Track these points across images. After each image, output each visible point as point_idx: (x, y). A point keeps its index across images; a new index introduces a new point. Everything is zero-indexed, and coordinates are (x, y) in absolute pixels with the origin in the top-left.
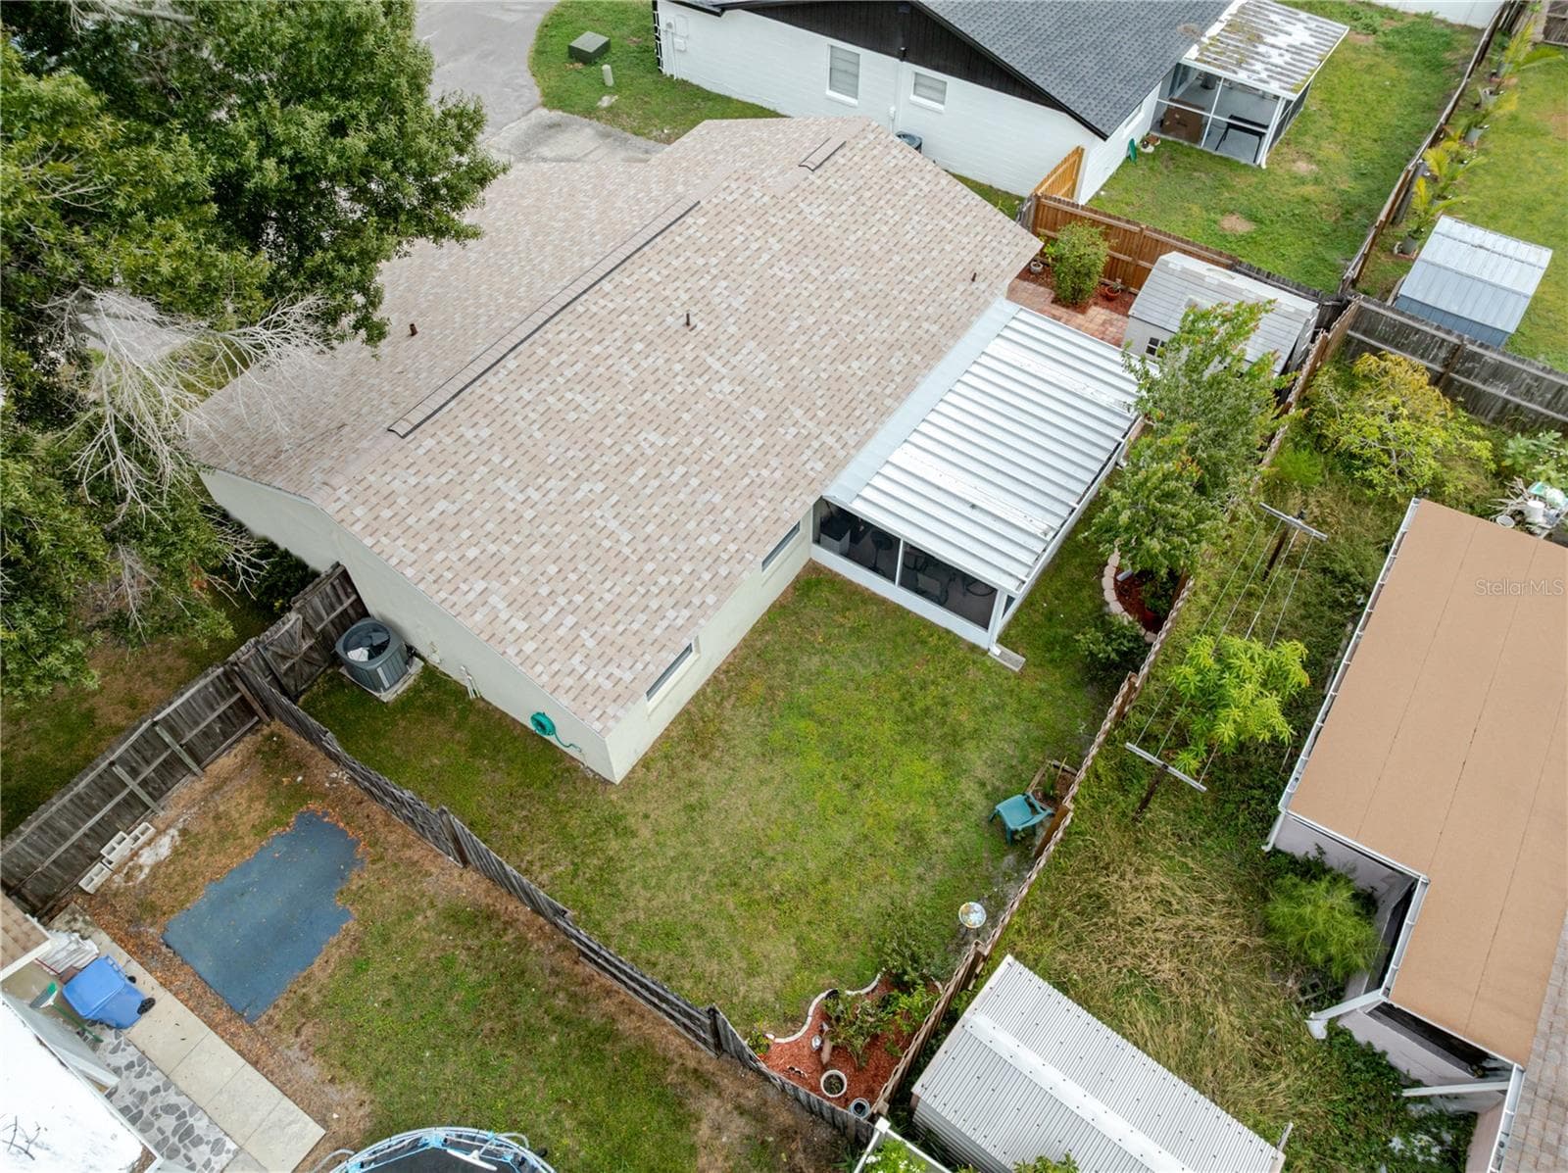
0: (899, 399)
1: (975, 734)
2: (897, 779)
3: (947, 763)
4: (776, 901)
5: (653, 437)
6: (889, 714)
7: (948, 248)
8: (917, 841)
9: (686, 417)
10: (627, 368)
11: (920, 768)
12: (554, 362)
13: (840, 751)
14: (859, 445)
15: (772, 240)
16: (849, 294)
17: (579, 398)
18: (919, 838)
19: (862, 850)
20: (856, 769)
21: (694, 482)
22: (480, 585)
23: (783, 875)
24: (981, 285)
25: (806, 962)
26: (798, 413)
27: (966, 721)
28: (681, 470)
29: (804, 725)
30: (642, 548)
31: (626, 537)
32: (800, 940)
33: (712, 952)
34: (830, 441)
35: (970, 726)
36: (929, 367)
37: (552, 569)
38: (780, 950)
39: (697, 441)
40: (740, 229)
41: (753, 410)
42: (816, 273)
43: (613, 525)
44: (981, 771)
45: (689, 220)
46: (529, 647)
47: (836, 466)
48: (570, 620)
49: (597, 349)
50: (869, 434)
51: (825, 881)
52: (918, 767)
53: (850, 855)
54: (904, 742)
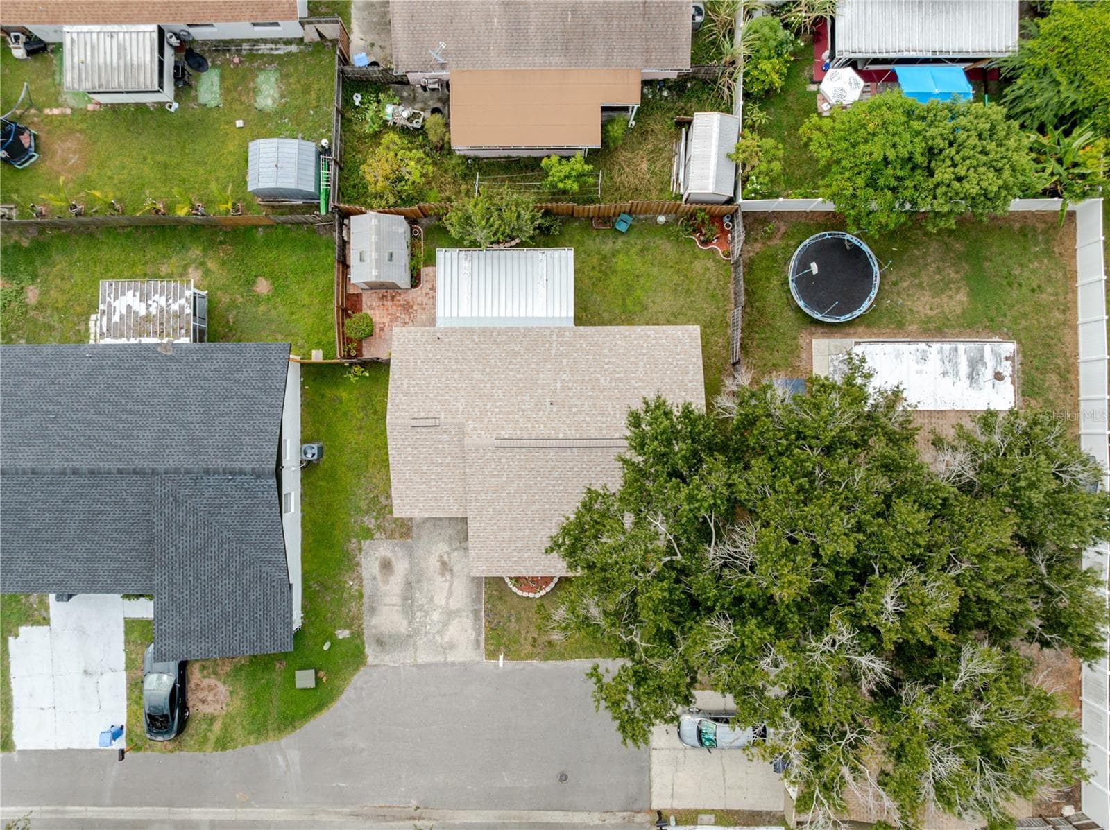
0: (518, 328)
1: (599, 253)
2: (628, 267)
3: (614, 256)
4: (686, 276)
5: (602, 381)
6: (608, 282)
7: (431, 355)
8: (643, 251)
9: (586, 378)
10: (586, 406)
11: (620, 262)
12: (604, 425)
13: (630, 288)
14: (549, 328)
15: (488, 407)
16: (487, 370)
17: (610, 409)
18: (642, 251)
19: (656, 263)
20: (633, 280)
21: (606, 360)
22: (690, 384)
23: (677, 279)
24: (439, 335)
25: (697, 257)
26: (553, 352)
27: (595, 260)
28: (606, 367)
29: (628, 303)
30: (641, 357)
31: (641, 363)
32: (691, 263)
33: (709, 282)
34: (554, 337)
35: (597, 256)
36: (495, 328)
37: (668, 372)
38: (698, 266)
39: (592, 370)
40: (494, 420)
41: (565, 364)
42: (489, 386)
43: (641, 369)
44: (610, 245)
45: (506, 437)
46: (694, 360)
47: (563, 329)
48: (678, 357)
49: (588, 419)
50: (541, 328)
51: (672, 267)
52: (620, 263)
53: (660, 264)
54: (616, 272)
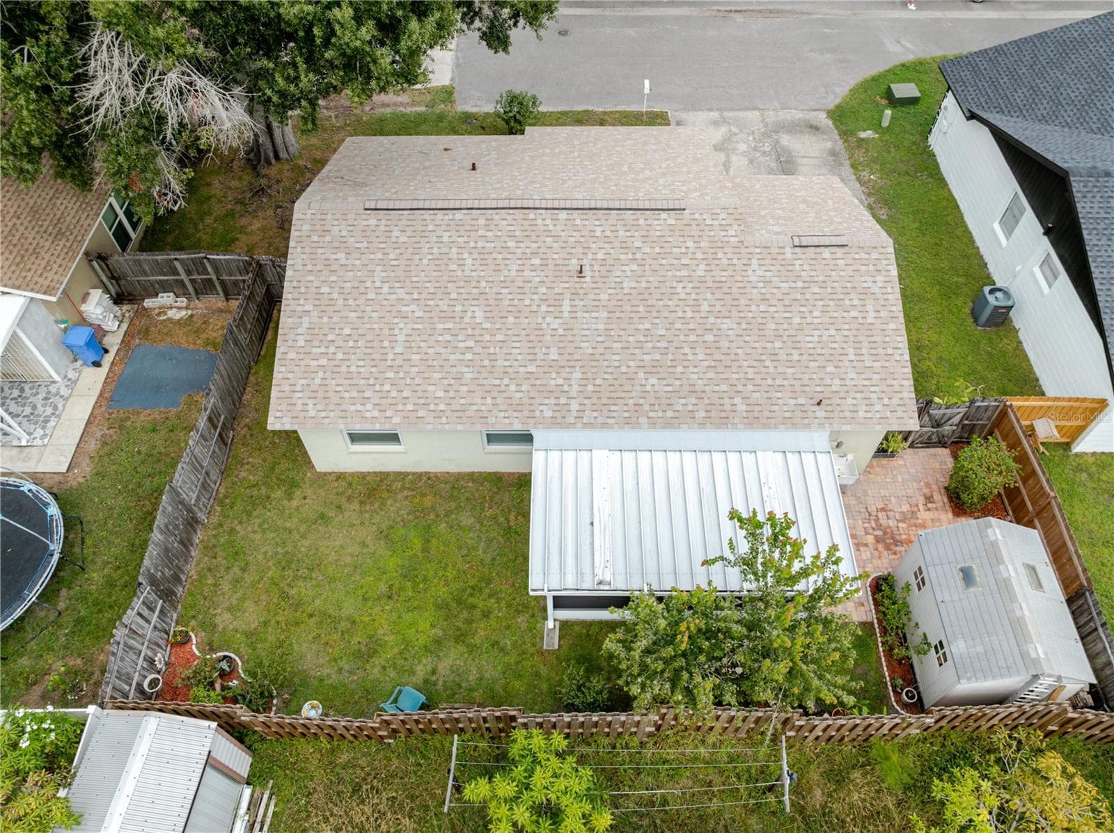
0: (653, 424)
1: (472, 648)
2: (408, 617)
3: (438, 642)
4: (284, 596)
5: (480, 315)
6: (456, 585)
7: (830, 369)
8: (367, 654)
9: (511, 319)
10: (514, 268)
11: (425, 627)
12: (481, 233)
13: (409, 573)
14: (589, 426)
15: (702, 267)
16: (709, 338)
17: (469, 261)
18: (372, 653)
19: (344, 625)
20: (402, 589)
21: (469, 356)
22: (309, 307)
23: (303, 590)
24: (820, 412)
25: (249, 635)
26: (577, 375)
27: (481, 632)
28: (471, 343)
29: (418, 544)
30: (398, 362)
31: (398, 350)
32: (265, 624)
33: (236, 582)
34: (574, 406)
35: (477, 640)
36: (702, 425)
37: (347, 331)
38: (252, 616)
39: (499, 337)
40: (690, 244)
41: (553, 350)
42: (705, 307)
43: (401, 338)
44: (444, 667)
45: (664, 215)
46: (292, 355)
47: (559, 421)
48: (323, 362)
49: (512, 244)
50: (604, 426)
51: (311, 616)
52: (424, 625)
53: (335, 621)
54: (438, 607)
